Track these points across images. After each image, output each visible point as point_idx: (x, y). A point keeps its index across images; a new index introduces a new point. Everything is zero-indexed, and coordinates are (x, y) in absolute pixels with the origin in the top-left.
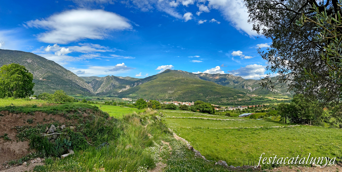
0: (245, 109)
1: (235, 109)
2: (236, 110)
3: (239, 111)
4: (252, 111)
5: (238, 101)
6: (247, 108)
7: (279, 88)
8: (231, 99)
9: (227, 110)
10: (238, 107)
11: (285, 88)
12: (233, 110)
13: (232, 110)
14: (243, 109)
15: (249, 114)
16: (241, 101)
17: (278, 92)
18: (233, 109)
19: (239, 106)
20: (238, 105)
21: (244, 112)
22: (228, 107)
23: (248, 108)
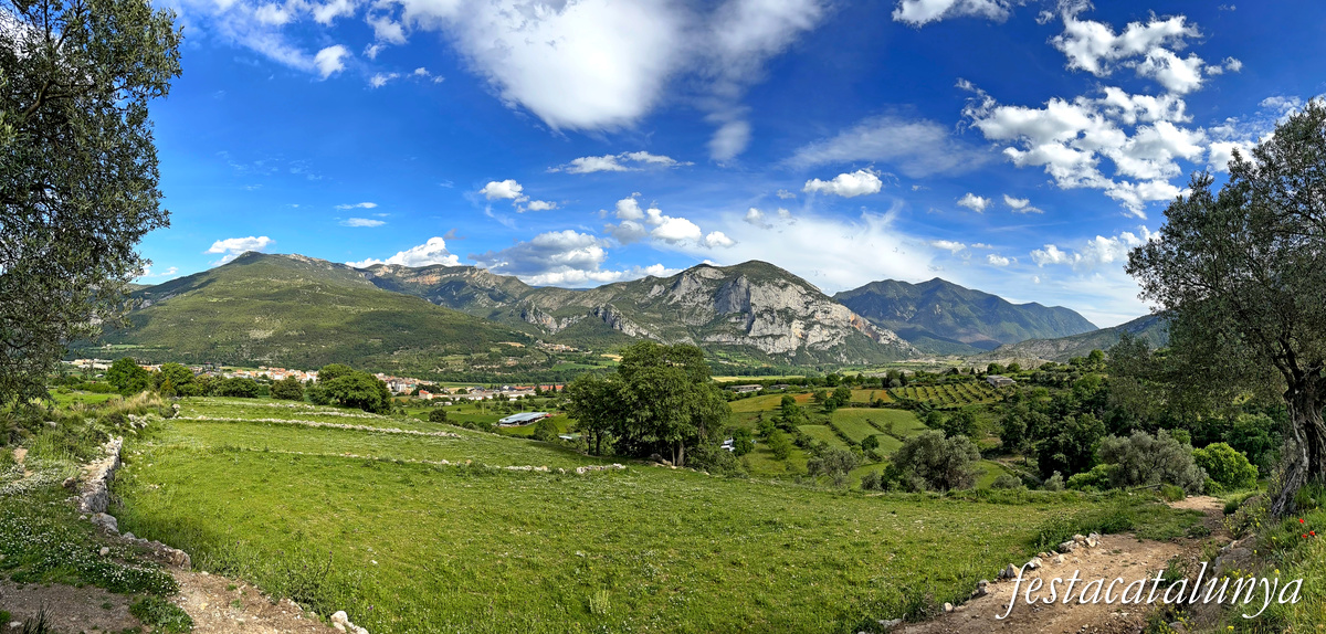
0: (527, 397)
1: (491, 397)
2: (495, 399)
3: (504, 404)
4: (548, 407)
5: (504, 368)
6: (532, 393)
7: (655, 321)
8: (481, 361)
9: (461, 400)
10: (500, 389)
11: (676, 324)
12: (485, 399)
13: (480, 398)
14: (519, 398)
15: (536, 415)
16: (513, 368)
17: (651, 336)
18: (484, 394)
19: (506, 387)
20: (504, 381)
21: (519, 407)
22: (469, 389)
23: (538, 392)
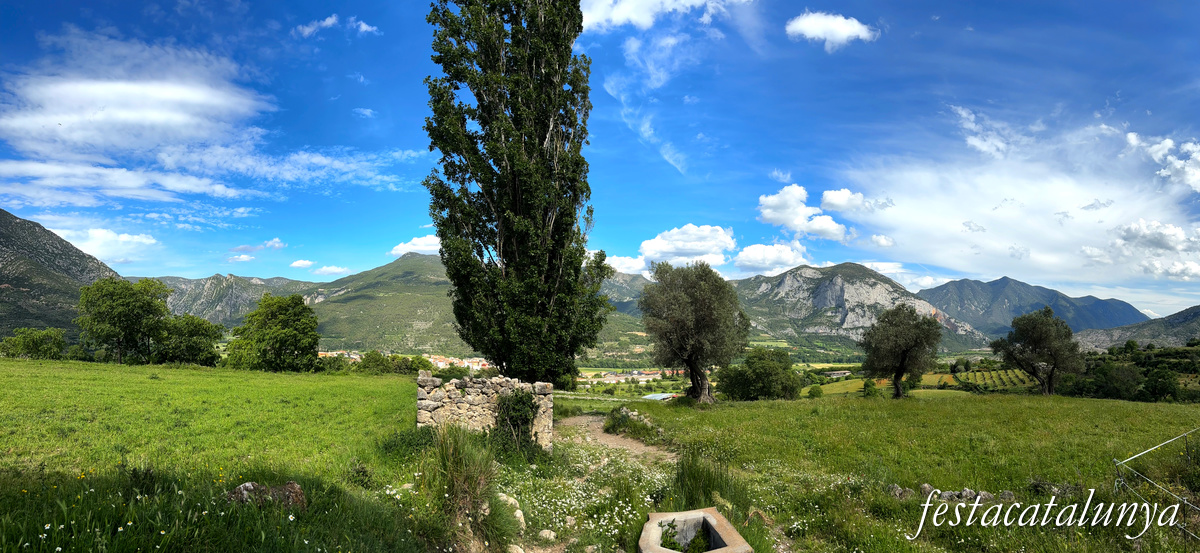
0: (654, 381)
1: (623, 381)
2: (627, 382)
3: (636, 387)
4: (674, 389)
5: (633, 355)
6: (659, 377)
7: (763, 314)
8: (612, 349)
9: (598, 383)
10: (631, 373)
11: (780, 317)
12: (618, 383)
13: (614, 382)
14: (648, 381)
15: (665, 395)
16: (640, 355)
17: (759, 328)
18: (618, 378)
19: (635, 372)
20: (633, 366)
21: (649, 389)
22: (603, 374)
23: (664, 376)
